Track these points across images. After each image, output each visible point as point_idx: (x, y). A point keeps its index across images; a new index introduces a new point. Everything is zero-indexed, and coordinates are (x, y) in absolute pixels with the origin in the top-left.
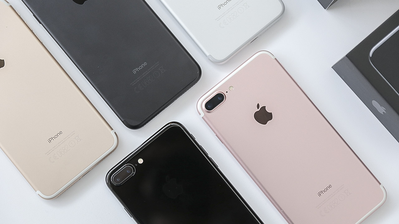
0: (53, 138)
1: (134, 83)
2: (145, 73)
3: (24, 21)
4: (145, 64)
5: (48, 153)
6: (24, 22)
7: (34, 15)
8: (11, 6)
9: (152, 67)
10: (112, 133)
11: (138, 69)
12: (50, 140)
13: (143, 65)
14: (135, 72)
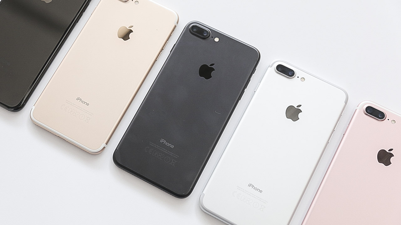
0: (81, 101)
1: (153, 144)
2: (165, 150)
3: (169, 40)
4: (172, 147)
5: (67, 102)
6: (167, 40)
7: (175, 45)
8: (175, 26)
9: (172, 153)
10: (104, 145)
11: (165, 143)
12: (79, 99)
13: (170, 145)
14: (161, 141)
